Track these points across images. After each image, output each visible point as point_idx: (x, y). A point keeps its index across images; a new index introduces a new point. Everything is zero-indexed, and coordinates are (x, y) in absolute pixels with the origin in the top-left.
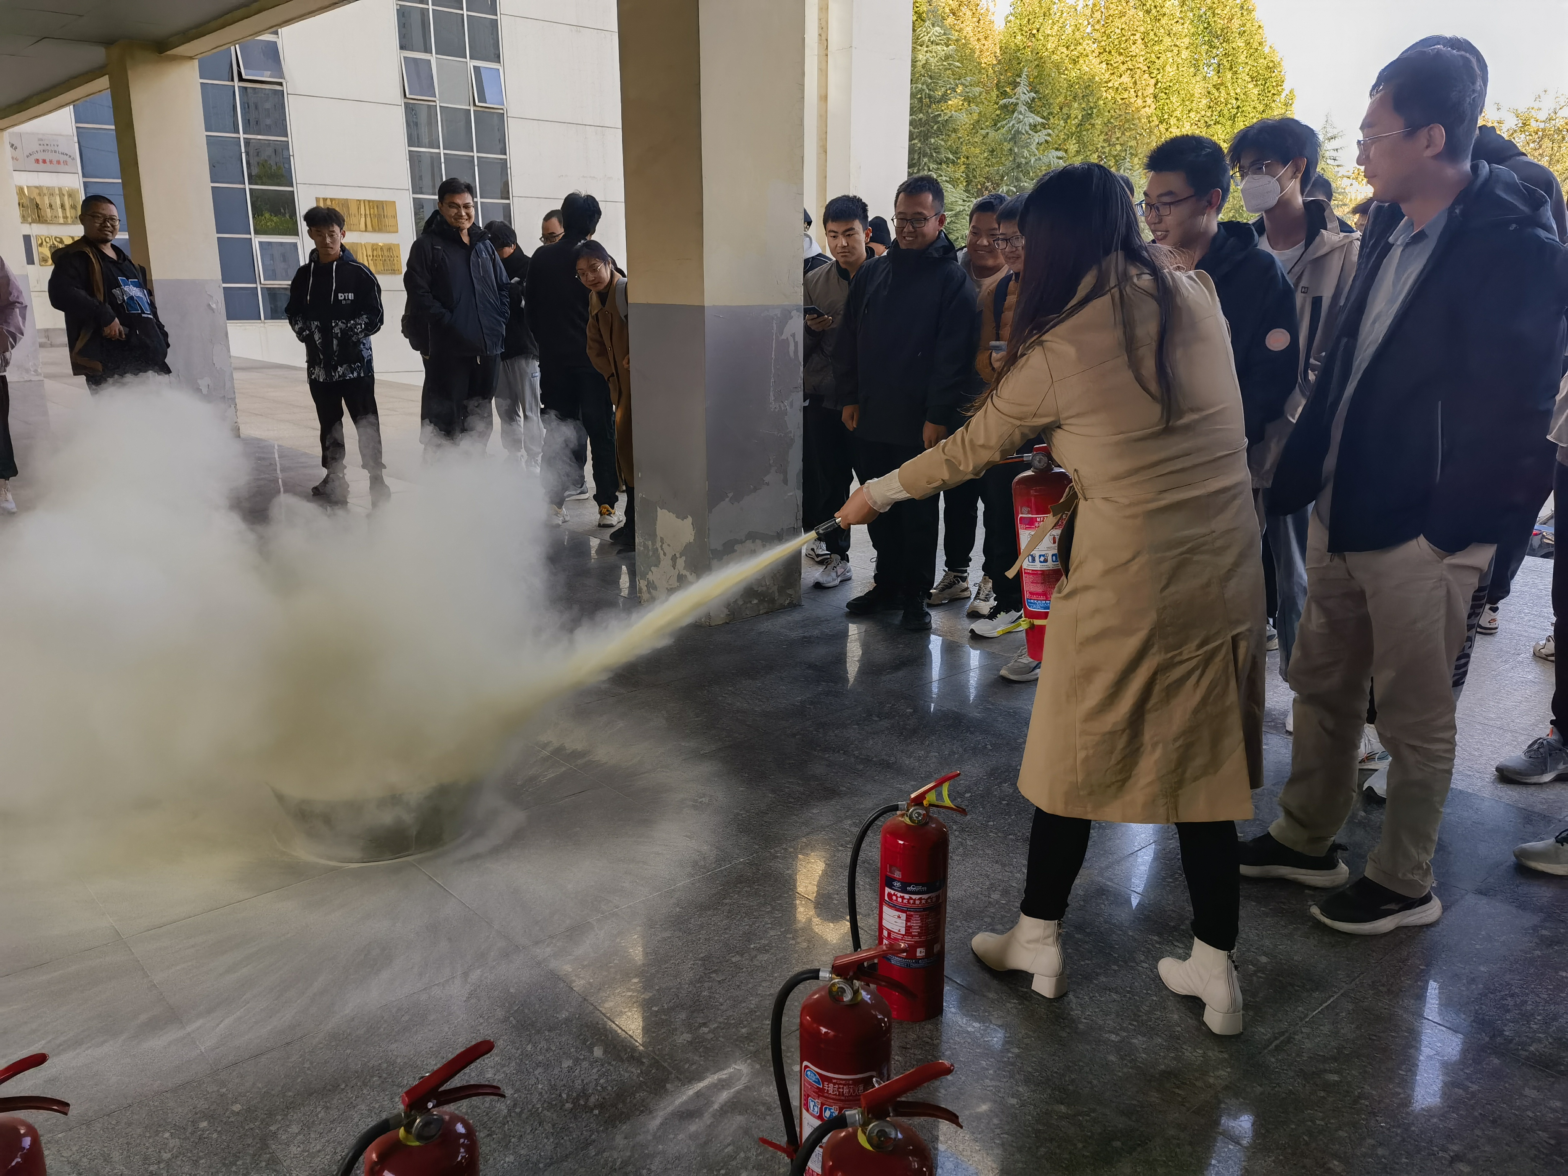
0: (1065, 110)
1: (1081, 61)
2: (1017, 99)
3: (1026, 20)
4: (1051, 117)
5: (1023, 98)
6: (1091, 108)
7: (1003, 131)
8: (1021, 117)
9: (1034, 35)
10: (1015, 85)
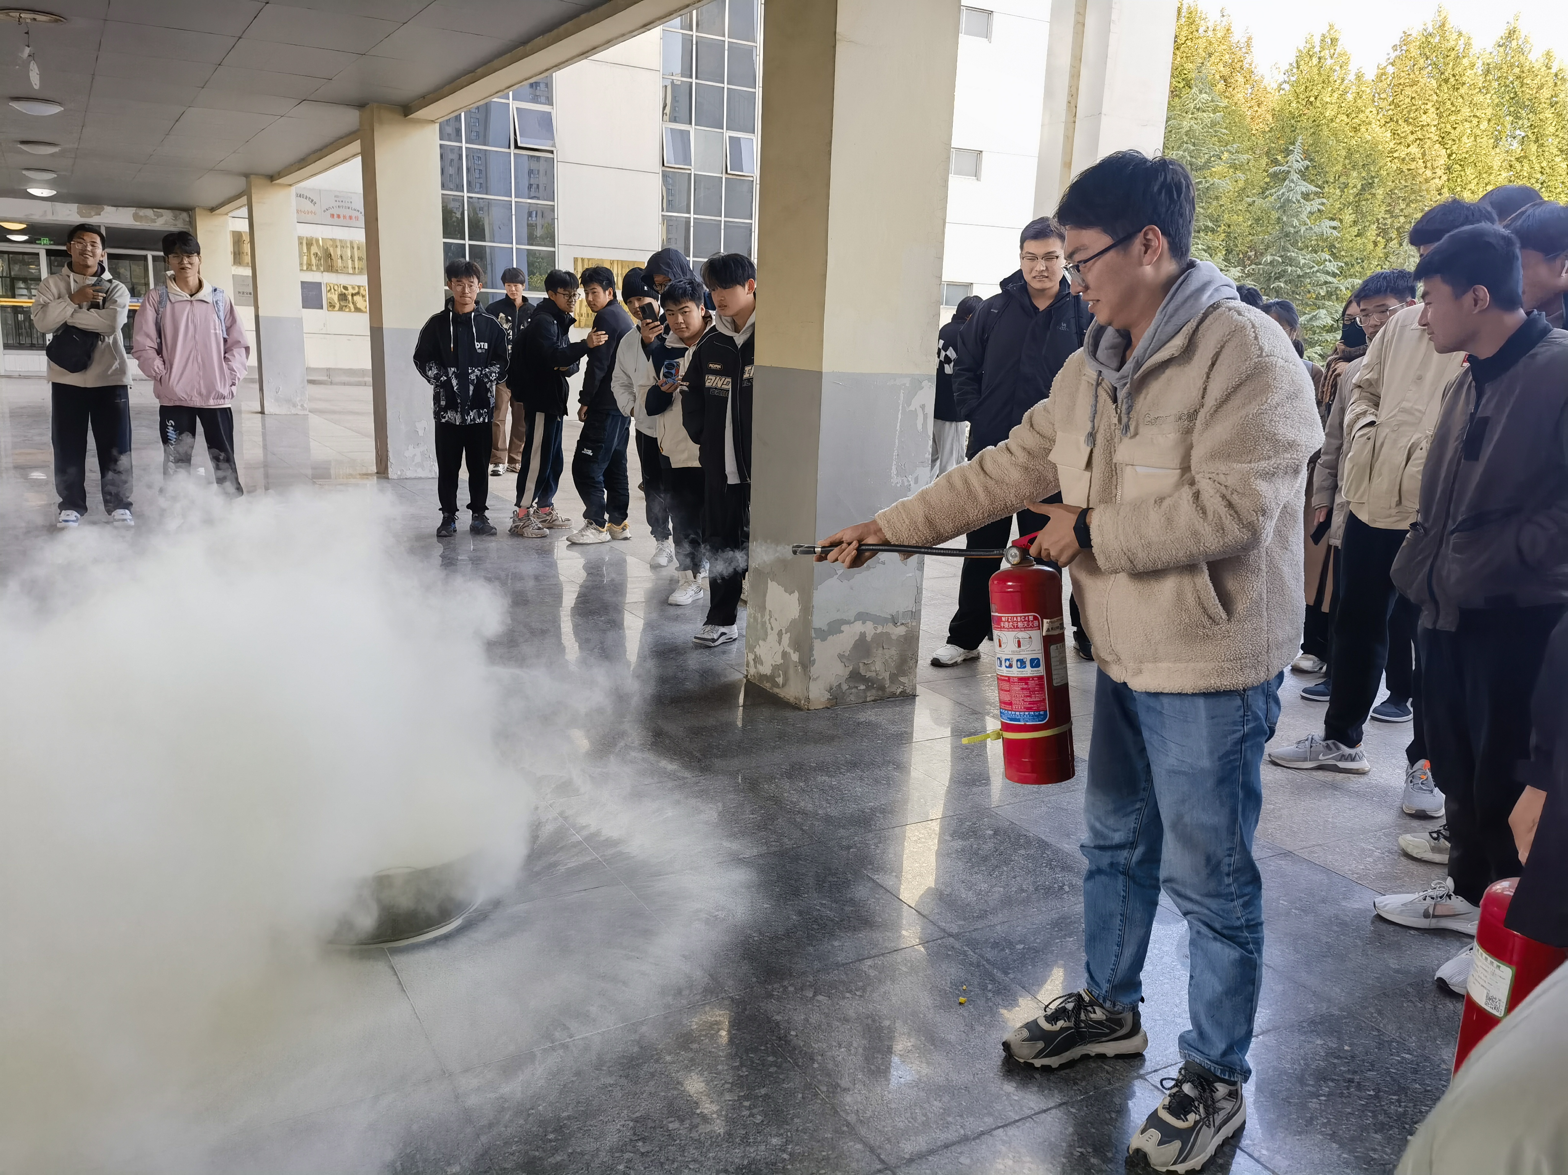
0: (1342, 179)
1: (1363, 129)
2: (1289, 167)
3: (1304, 87)
4: (1326, 186)
5: (1296, 165)
6: (1372, 177)
7: (1272, 199)
8: (1292, 185)
9: (1311, 103)
10: (1287, 152)
